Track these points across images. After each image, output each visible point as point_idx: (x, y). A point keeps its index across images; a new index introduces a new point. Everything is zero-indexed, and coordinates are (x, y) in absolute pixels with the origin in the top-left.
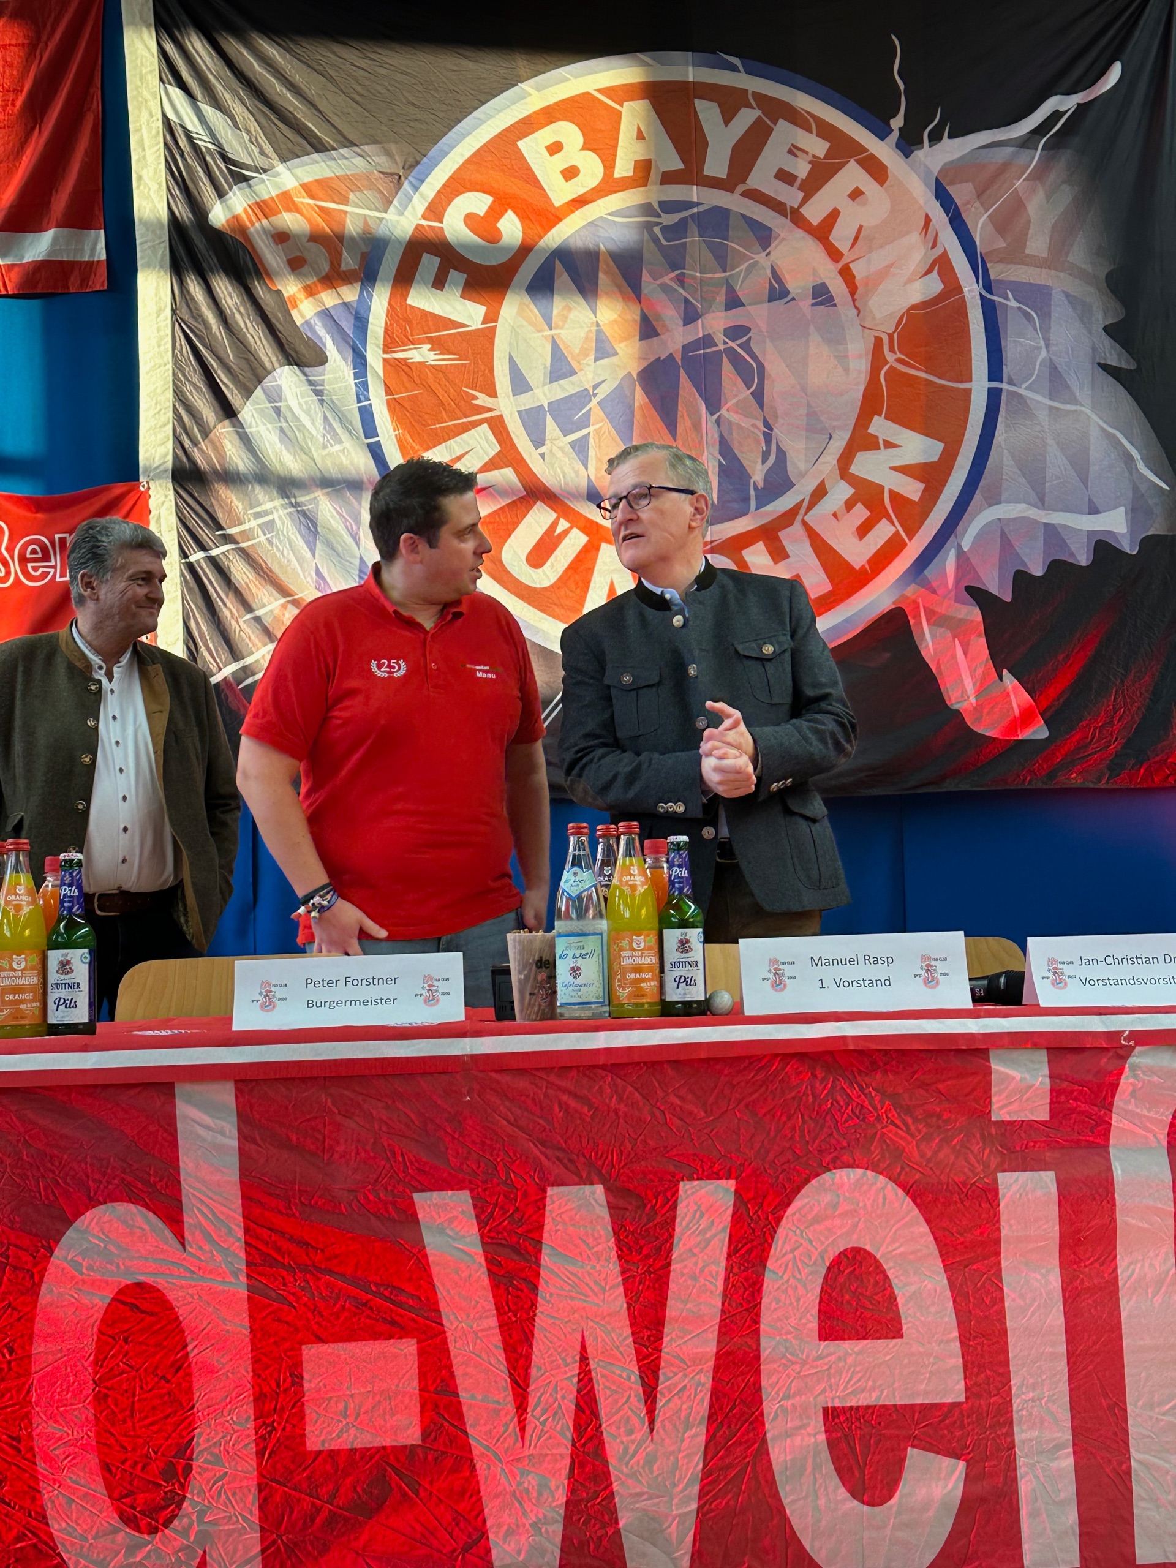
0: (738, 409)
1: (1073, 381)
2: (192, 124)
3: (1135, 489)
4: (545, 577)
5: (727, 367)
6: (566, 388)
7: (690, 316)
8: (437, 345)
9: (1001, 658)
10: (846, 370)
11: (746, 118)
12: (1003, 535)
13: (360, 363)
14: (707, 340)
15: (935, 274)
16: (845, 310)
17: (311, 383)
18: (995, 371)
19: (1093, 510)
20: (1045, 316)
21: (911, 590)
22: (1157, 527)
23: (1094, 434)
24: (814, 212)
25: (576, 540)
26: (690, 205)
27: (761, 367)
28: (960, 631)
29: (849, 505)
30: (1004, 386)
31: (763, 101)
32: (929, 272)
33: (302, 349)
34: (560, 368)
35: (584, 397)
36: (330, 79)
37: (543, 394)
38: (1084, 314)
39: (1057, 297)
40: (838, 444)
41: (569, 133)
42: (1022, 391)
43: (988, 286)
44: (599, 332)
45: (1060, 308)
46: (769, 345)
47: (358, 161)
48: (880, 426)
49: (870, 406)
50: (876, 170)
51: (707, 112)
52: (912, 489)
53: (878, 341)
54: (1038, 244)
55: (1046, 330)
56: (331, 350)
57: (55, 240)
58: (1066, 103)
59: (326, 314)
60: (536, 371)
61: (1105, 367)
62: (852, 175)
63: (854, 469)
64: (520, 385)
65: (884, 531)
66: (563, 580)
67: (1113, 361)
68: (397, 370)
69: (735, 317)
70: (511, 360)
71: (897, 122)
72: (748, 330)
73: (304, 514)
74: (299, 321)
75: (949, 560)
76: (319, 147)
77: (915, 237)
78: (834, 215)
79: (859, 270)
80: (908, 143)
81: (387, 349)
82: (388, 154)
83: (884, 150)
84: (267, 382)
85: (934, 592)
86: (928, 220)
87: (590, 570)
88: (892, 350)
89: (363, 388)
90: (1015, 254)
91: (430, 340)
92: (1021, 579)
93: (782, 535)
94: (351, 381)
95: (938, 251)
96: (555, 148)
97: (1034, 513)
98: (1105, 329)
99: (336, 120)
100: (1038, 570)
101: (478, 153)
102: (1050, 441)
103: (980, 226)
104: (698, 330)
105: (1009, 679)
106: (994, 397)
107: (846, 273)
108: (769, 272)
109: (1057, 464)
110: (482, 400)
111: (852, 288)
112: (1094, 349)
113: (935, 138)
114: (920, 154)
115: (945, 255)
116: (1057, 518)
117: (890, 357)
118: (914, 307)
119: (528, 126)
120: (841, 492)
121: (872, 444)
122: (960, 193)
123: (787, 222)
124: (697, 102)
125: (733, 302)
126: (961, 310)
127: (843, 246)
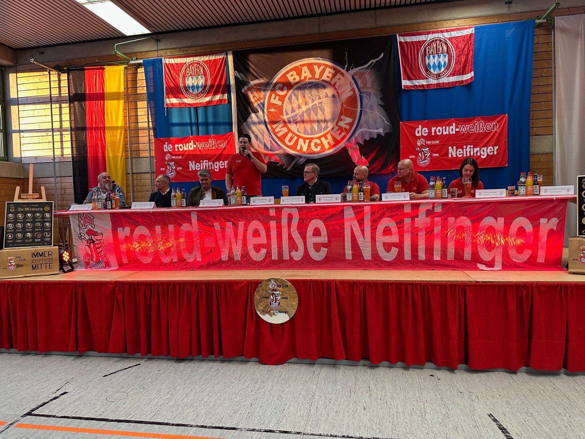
0: (320, 115)
1: (374, 108)
2: (239, 77)
3: (384, 125)
4: (291, 144)
5: (318, 108)
6: (294, 114)
7: (313, 101)
8: (275, 108)
9: (361, 154)
10: (337, 109)
11: (322, 67)
12: (362, 133)
13: (263, 112)
14: (316, 105)
15: (352, 91)
16: (337, 98)
17: (256, 115)
18: (361, 107)
19: (377, 129)
20: (370, 97)
21: (347, 143)
22: (388, 131)
23: (378, 116)
24: (333, 83)
25: (296, 138)
26: (313, 83)
27: (324, 108)
28: (355, 150)
29: (337, 130)
30: (363, 109)
31: (324, 64)
32: (351, 91)
33: (255, 110)
34: (293, 111)
35: (297, 115)
36: (258, 67)
37: (290, 115)
38: (376, 96)
39: (372, 94)
40: (336, 120)
41: (294, 73)
42: (366, 110)
43: (360, 93)
44: (299, 105)
45: (372, 96)
46: (325, 105)
47: (263, 80)
48: (343, 117)
49: (341, 114)
50: (343, 75)
51: (316, 67)
52: (348, 127)
53: (342, 103)
54: (369, 85)
55: (370, 100)
56: (259, 110)
57: (220, 96)
58: (374, 61)
59: (258, 104)
60: (289, 112)
61: (380, 105)
62: (339, 75)
63: (338, 124)
64: (287, 114)
65: (343, 134)
66: (294, 144)
67: (381, 104)
68: (269, 112)
69: (320, 101)
70: (286, 110)
71: (346, 66)
72: (322, 103)
73: (256, 136)
74: (255, 106)
75: (354, 138)
76: (257, 78)
77: (349, 85)
78: (336, 82)
79: (339, 91)
80: (348, 70)
81: (267, 109)
82: (267, 79)
83: (344, 71)
84: (251, 116)
85: (351, 143)
86: (351, 82)
87: (298, 142)
88: (345, 104)
89: (264, 116)
90: (365, 87)
91: (274, 108)
92: (365, 140)
93: (327, 135)
94: (262, 115)
95: (352, 87)
96: (292, 75)
97: (367, 130)
98: (380, 98)
99: (259, 74)
100: (368, 139)
101: (280, 77)
102: (370, 118)
103: (359, 83)
104: (314, 103)
105: (363, 157)
106: (361, 111)
107: (338, 92)
108: (325, 93)
109: (371, 121)
110: (282, 117)
111: (339, 95)
112: (378, 102)
113: (352, 68)
114: (350, 71)
115: (354, 88)
116: (371, 130)
117: (344, 106)
118: (348, 97)
119: (288, 72)
120: (337, 128)
121: (341, 120)
122: (356, 77)
123: (328, 84)
124: (314, 66)
125: (320, 98)
126: (356, 96)
127: (337, 88)
